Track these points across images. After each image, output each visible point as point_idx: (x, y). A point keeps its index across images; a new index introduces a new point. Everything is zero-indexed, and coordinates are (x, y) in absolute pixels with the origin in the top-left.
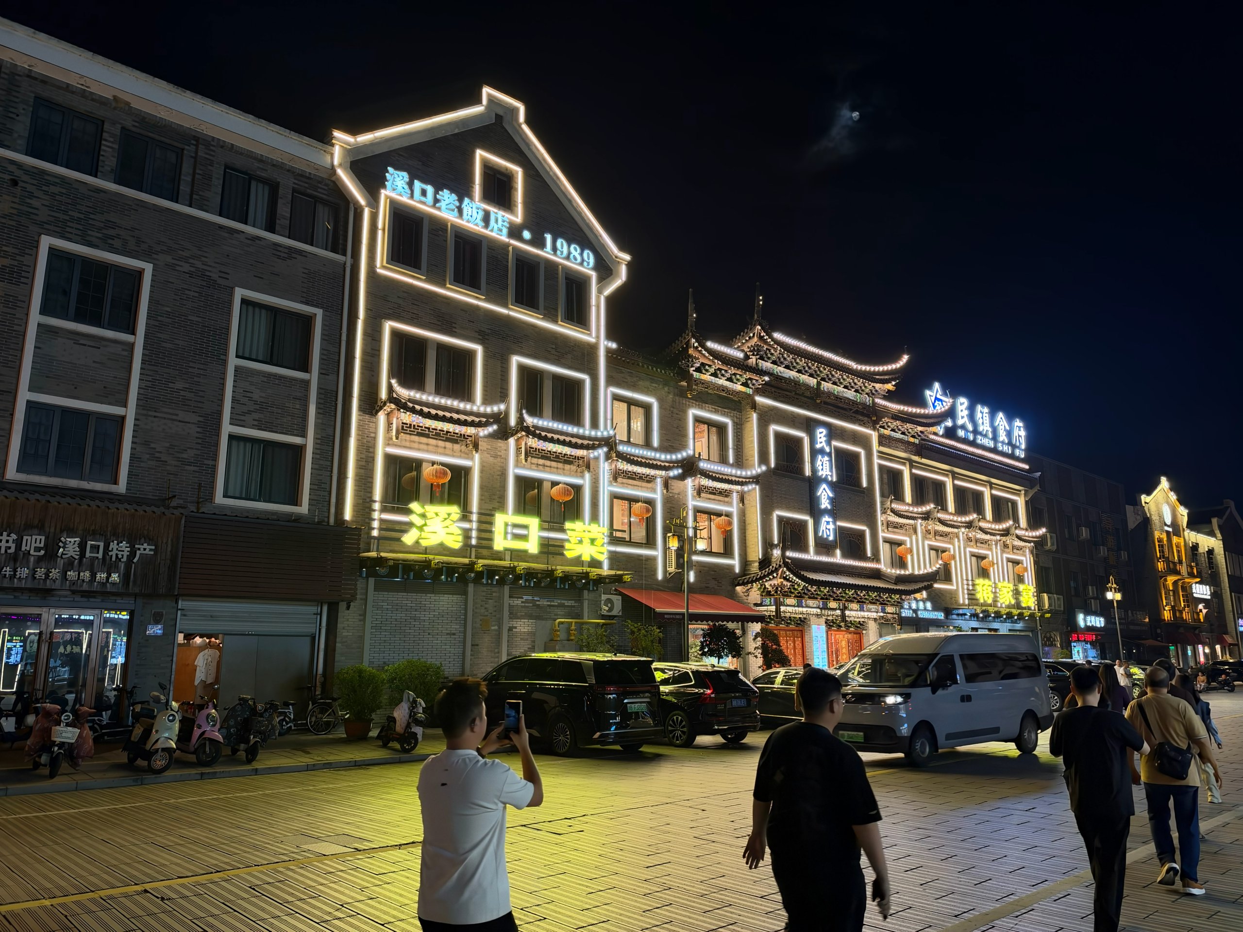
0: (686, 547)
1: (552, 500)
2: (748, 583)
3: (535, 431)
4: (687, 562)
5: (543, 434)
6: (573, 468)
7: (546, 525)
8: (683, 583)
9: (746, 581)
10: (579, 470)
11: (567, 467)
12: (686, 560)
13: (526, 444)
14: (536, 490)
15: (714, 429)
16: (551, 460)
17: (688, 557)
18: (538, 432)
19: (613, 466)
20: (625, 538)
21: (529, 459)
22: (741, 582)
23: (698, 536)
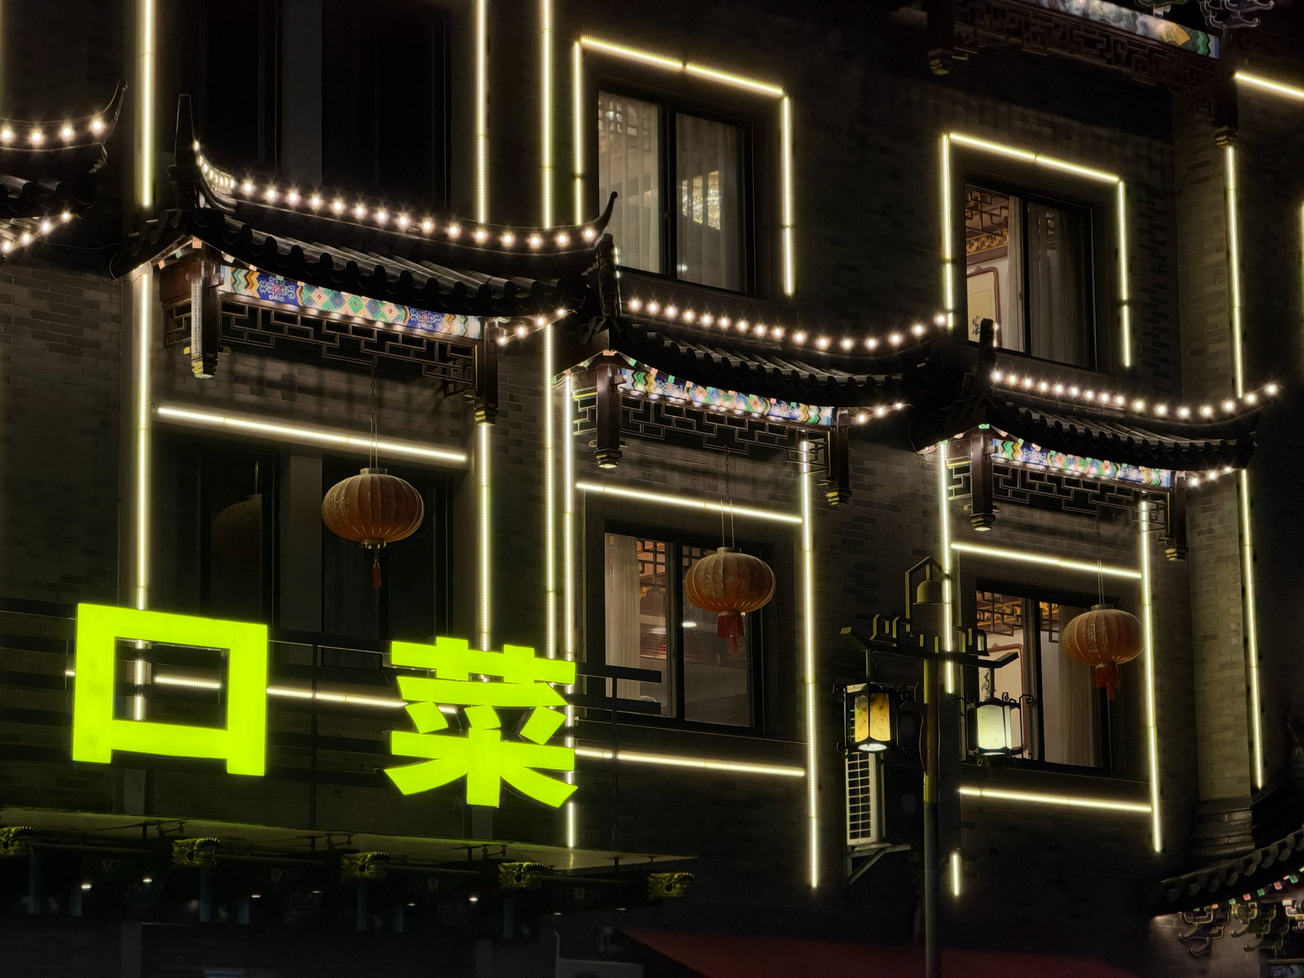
0: (930, 745)
1: (330, 538)
2: (1204, 899)
3: (246, 230)
4: (934, 807)
5: (285, 243)
6: (423, 396)
7: (302, 651)
8: (917, 899)
9: (1195, 888)
10: (447, 404)
11: (396, 392)
12: (926, 797)
13: (208, 290)
14: (257, 498)
15: (1050, 217)
16: (322, 364)
17: (936, 787)
18: (260, 235)
19: (601, 386)
20: (656, 707)
21: (223, 357)
22: (1174, 894)
23: (983, 695)
